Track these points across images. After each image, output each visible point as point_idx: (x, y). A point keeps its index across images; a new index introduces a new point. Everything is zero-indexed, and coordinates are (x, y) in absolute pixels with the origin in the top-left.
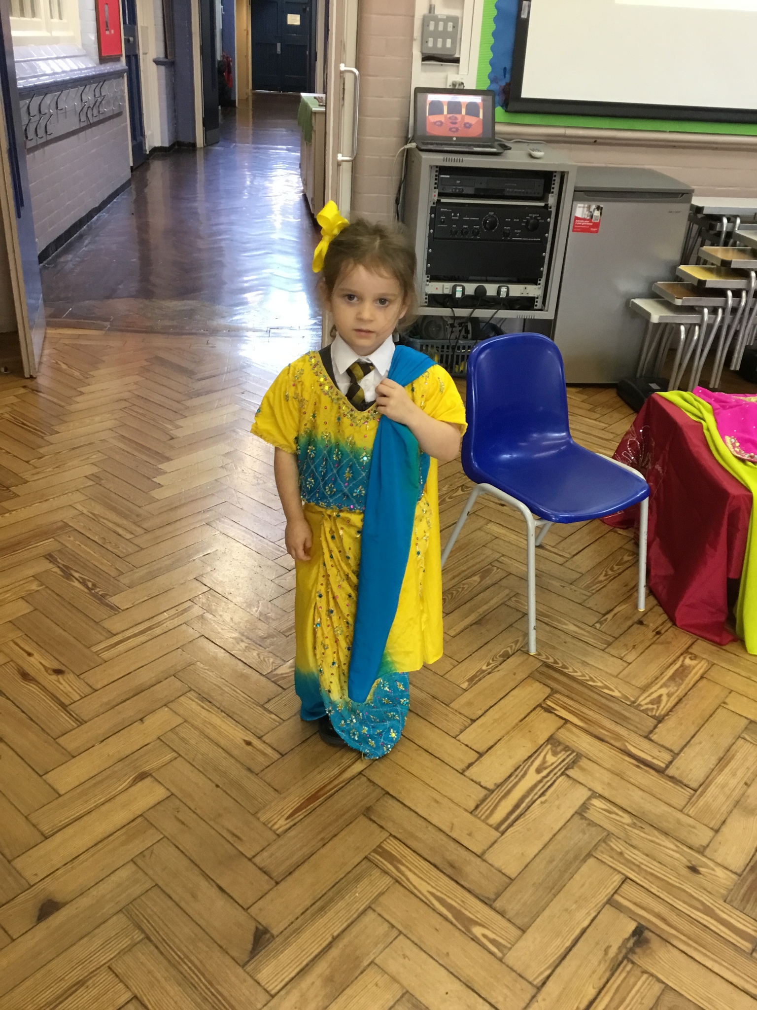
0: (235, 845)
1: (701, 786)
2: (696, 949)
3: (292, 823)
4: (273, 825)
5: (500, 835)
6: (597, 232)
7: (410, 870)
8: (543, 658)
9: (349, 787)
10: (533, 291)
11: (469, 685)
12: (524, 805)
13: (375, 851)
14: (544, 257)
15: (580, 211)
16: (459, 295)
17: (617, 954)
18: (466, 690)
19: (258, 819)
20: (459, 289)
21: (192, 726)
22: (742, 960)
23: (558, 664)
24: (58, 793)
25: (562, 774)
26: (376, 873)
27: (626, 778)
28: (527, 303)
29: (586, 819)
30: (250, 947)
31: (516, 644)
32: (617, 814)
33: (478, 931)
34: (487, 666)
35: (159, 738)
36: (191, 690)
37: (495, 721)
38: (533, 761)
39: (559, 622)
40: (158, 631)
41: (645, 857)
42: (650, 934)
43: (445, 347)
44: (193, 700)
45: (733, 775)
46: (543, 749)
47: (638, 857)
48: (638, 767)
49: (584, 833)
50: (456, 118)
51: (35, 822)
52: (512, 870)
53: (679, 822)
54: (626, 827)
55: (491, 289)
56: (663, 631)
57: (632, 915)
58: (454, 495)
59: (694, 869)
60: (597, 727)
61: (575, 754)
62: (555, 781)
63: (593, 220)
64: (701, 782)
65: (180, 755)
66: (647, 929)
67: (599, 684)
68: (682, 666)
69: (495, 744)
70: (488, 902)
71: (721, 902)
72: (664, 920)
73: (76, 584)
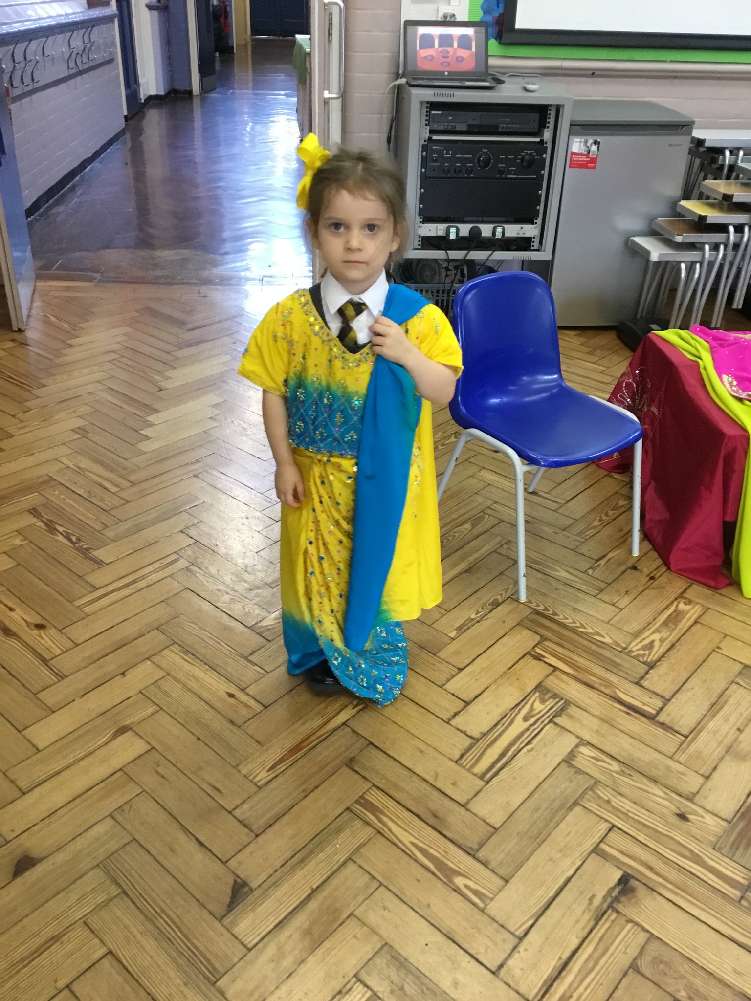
0: (216, 798)
1: (691, 732)
2: (682, 897)
3: (274, 775)
4: (255, 777)
5: (485, 784)
6: (594, 167)
7: (392, 820)
8: (533, 605)
9: (332, 739)
10: (530, 230)
11: (457, 634)
12: (510, 753)
13: (357, 802)
14: (540, 195)
15: (577, 145)
16: (453, 236)
17: (602, 903)
18: (453, 639)
19: (240, 772)
20: (453, 230)
21: (175, 679)
22: (729, 907)
23: (549, 611)
24: (37, 749)
25: (550, 721)
26: (358, 823)
27: (615, 724)
28: (524, 244)
29: (573, 766)
30: (227, 900)
31: (506, 592)
32: (605, 762)
33: (459, 881)
34: (476, 614)
35: (140, 692)
36: (175, 643)
37: (483, 669)
38: (520, 709)
39: (551, 568)
40: (142, 584)
41: (633, 805)
42: (637, 883)
43: (441, 292)
44: (176, 653)
45: (725, 721)
46: (531, 697)
47: (626, 805)
48: (628, 713)
49: (571, 782)
50: (448, 52)
51: (12, 777)
52: (496, 819)
53: (668, 768)
54: (614, 774)
55: (486, 230)
56: (656, 577)
57: (618, 864)
58: (448, 442)
59: (683, 817)
60: (586, 674)
61: (563, 701)
62: (542, 729)
63: (590, 156)
64: (692, 729)
65: (162, 709)
66: (633, 877)
67: (590, 631)
68: (675, 611)
69: (482, 692)
70: (471, 853)
71: (710, 850)
72: (651, 868)
73: (60, 538)
